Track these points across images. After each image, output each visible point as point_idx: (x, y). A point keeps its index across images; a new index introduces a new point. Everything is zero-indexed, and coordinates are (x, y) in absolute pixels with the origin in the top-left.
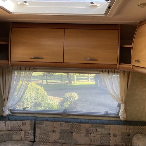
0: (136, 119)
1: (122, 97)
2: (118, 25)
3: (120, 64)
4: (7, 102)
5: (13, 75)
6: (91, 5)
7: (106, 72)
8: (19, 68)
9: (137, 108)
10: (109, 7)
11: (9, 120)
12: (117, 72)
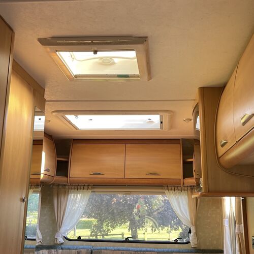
0: (211, 248)
1: (191, 219)
2: (179, 139)
3: (184, 179)
4: (60, 227)
5: (69, 197)
6: (149, 121)
7: (171, 190)
8: (76, 187)
9: (212, 234)
10: (161, 123)
11: (62, 249)
12: (184, 190)
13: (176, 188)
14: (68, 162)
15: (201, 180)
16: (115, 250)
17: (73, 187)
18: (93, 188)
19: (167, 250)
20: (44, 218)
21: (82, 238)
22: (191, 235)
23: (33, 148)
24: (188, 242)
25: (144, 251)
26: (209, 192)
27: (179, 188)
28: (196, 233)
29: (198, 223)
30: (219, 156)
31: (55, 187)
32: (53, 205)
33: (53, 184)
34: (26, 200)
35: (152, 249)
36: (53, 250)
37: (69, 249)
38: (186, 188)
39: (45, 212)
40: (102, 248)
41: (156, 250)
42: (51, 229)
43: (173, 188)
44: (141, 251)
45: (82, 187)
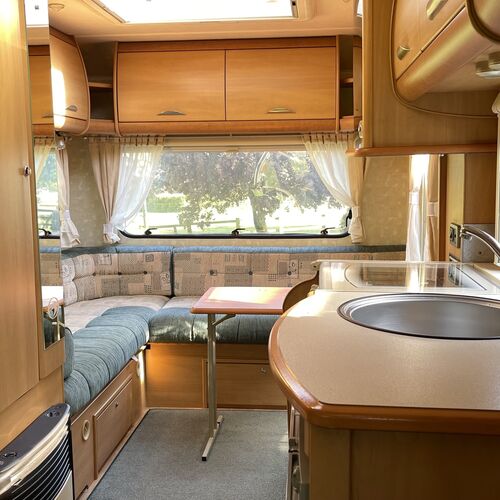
0: (388, 243)
1: (353, 193)
2: (334, 37)
3: (340, 118)
4: (111, 214)
7: (317, 140)
8: (134, 140)
9: (390, 219)
10: (294, 4)
11: (118, 252)
12: (342, 140)
13: (326, 137)
14: (111, 90)
15: (362, 124)
16: (213, 252)
17: (128, 140)
18: (167, 141)
19: (306, 249)
20: (80, 198)
21: (154, 233)
22: (351, 221)
23: (30, 62)
24: (347, 235)
25: (267, 252)
26: (373, 146)
27: (333, 136)
28: (361, 219)
29: (365, 200)
30: (397, 77)
31: (92, 140)
32: (92, 174)
33: (89, 136)
34: (30, 171)
35: (280, 249)
36: (101, 255)
37: (131, 252)
38: (345, 136)
39: (80, 188)
40: (191, 248)
41: (287, 249)
42: (94, 217)
43: (320, 136)
44: (260, 252)
45: (145, 140)
